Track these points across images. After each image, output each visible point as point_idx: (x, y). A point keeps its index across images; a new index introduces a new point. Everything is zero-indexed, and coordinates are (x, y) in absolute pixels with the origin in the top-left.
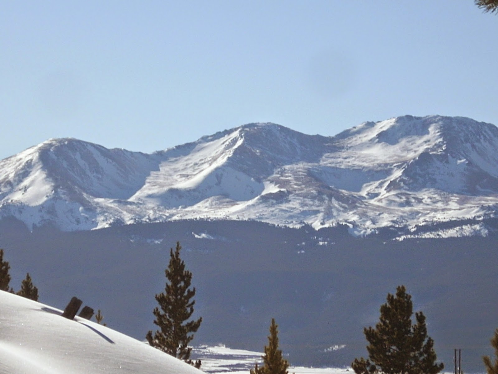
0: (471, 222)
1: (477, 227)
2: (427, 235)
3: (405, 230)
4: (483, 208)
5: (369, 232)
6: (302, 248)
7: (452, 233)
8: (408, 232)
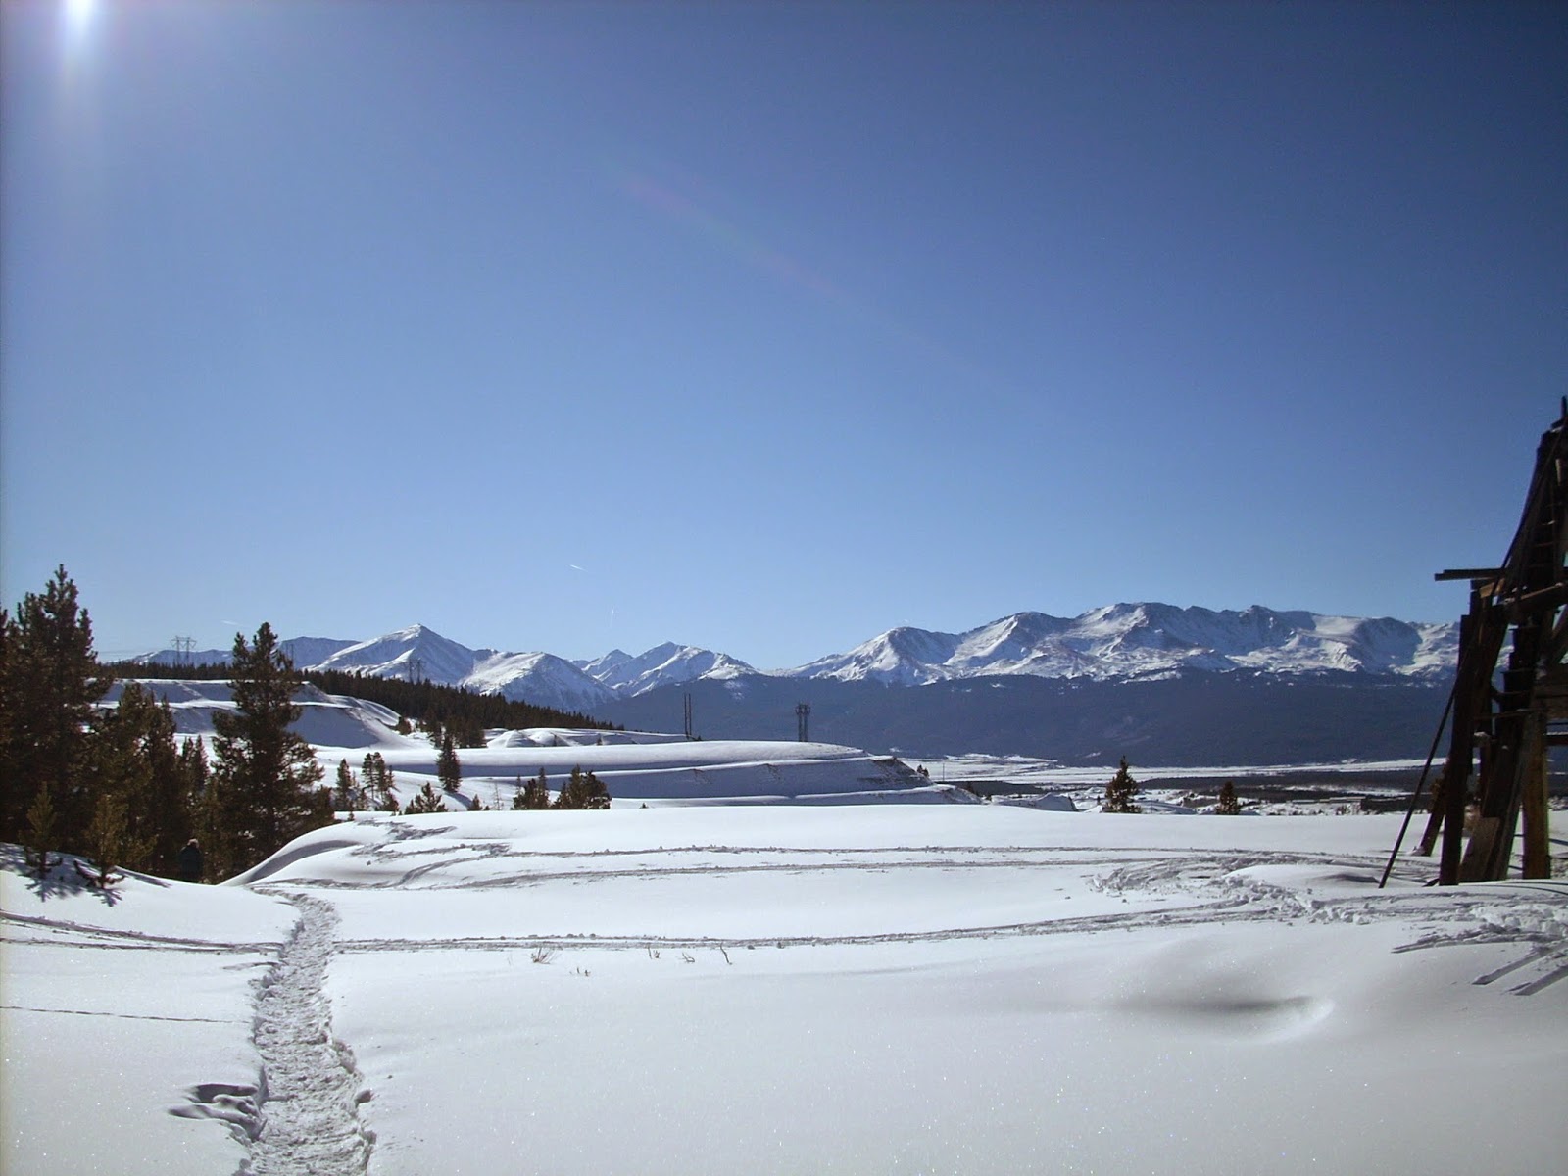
0: (1170, 669)
1: (1174, 673)
2: (1142, 679)
3: (1127, 677)
4: (1176, 660)
5: (1104, 679)
6: (1062, 690)
7: (1158, 677)
8: (1129, 678)
